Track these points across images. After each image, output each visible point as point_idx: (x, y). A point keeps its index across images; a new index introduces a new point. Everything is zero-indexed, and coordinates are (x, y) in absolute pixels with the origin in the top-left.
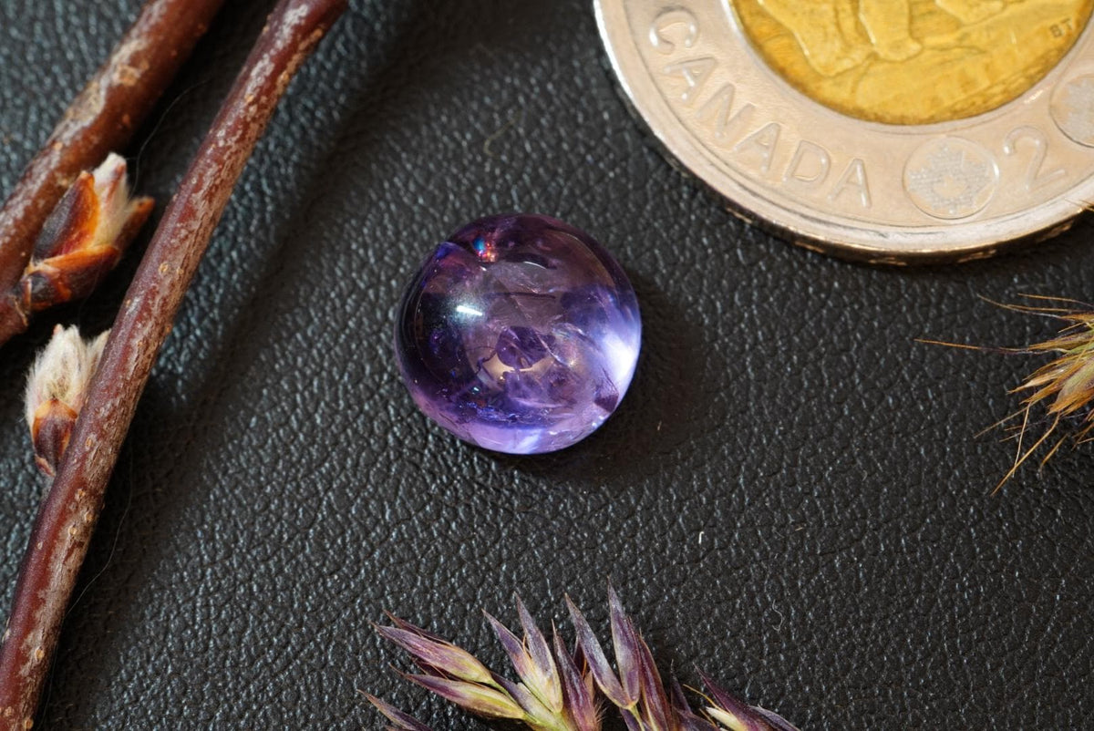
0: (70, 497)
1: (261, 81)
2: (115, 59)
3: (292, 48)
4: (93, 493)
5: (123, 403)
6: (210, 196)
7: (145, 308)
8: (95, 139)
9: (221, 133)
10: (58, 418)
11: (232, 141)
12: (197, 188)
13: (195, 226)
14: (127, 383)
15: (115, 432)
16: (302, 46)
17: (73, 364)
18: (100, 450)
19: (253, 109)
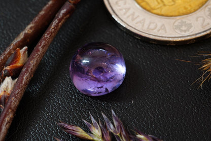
0: (7, 111)
1: (55, 24)
2: (27, 28)
3: (62, 18)
4: (13, 110)
5: (21, 90)
6: (43, 47)
7: (27, 70)
8: (21, 43)
9: (46, 35)
10: (5, 95)
11: (48, 36)
12: (40, 45)
13: (39, 53)
14: (22, 86)
15: (19, 97)
16: (65, 18)
17: (10, 84)
18: (15, 101)
19: (53, 30)
